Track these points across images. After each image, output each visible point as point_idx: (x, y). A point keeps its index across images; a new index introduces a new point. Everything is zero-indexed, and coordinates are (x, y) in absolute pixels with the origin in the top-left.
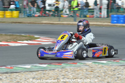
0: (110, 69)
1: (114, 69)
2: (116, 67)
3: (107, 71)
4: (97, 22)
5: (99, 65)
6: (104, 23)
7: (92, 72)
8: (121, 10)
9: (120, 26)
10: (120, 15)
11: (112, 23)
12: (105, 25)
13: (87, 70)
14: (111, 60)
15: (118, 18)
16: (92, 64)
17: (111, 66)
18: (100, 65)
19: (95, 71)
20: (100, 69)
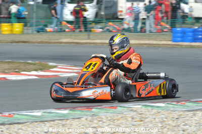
0: (171, 116)
1: (177, 117)
2: (181, 113)
3: (165, 120)
4: (149, 40)
5: (152, 109)
6: (161, 41)
7: (141, 121)
8: (189, 20)
9: (187, 47)
10: (186, 28)
11: (174, 42)
12: (163, 44)
13: (133, 119)
14: (172, 102)
15: (184, 32)
16: (141, 108)
17: (172, 111)
18: (155, 111)
19: (147, 120)
20: (154, 117)
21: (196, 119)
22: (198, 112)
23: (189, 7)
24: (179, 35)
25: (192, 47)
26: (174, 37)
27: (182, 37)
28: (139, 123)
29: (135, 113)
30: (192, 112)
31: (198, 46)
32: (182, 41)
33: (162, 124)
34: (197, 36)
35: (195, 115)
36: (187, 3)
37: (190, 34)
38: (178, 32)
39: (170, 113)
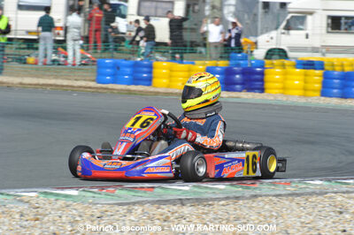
0: (89, 212)
1: (99, 215)
2: (107, 207)
3: (78, 218)
4: (56, 77)
5: (57, 200)
6: (76, 80)
7: (37, 219)
9: (121, 92)
10: (120, 58)
11: (99, 83)
12: (80, 87)
13: (22, 216)
14: (92, 187)
15: (117, 67)
16: (38, 197)
17: (90, 203)
18: (61, 202)
19: (46, 218)
20: (59, 213)
21: (132, 218)
22: (136, 208)
23: (126, 23)
24: (109, 71)
25: (130, 92)
26: (99, 74)
27: (114, 75)
28: (32, 223)
29: (26, 206)
30: (125, 207)
31: (140, 91)
32: (114, 82)
33: (72, 226)
34: (140, 75)
35: (130, 211)
36: (124, 16)
37: (128, 70)
38: (107, 66)
39: (87, 207)
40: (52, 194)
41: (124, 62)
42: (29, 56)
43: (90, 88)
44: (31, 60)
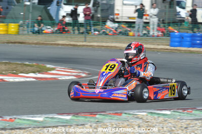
0: (179, 125)
1: (185, 126)
2: (189, 122)
3: (174, 129)
5: (159, 117)
6: (158, 45)
8: (185, 25)
11: (171, 46)
12: (162, 49)
14: (178, 109)
15: (182, 37)
16: (147, 115)
17: (178, 119)
18: (161, 119)
20: (161, 125)
24: (177, 39)
25: (191, 52)
26: (172, 41)
27: (180, 42)
29: (141, 121)
31: (197, 51)
34: (195, 42)
37: (188, 39)
39: (177, 121)
40: (155, 113)
41: (186, 34)
42: (130, 31)
43: (167, 49)
44: (131, 34)
